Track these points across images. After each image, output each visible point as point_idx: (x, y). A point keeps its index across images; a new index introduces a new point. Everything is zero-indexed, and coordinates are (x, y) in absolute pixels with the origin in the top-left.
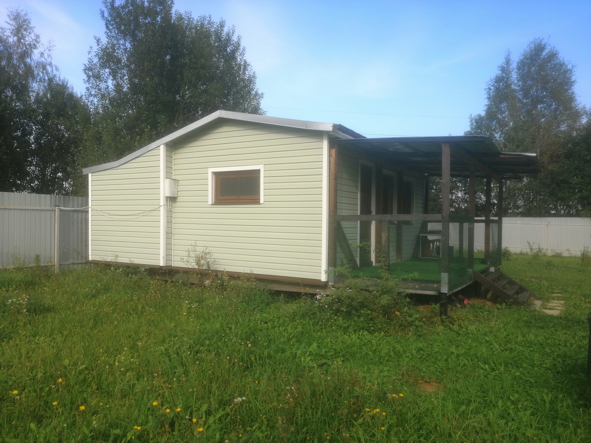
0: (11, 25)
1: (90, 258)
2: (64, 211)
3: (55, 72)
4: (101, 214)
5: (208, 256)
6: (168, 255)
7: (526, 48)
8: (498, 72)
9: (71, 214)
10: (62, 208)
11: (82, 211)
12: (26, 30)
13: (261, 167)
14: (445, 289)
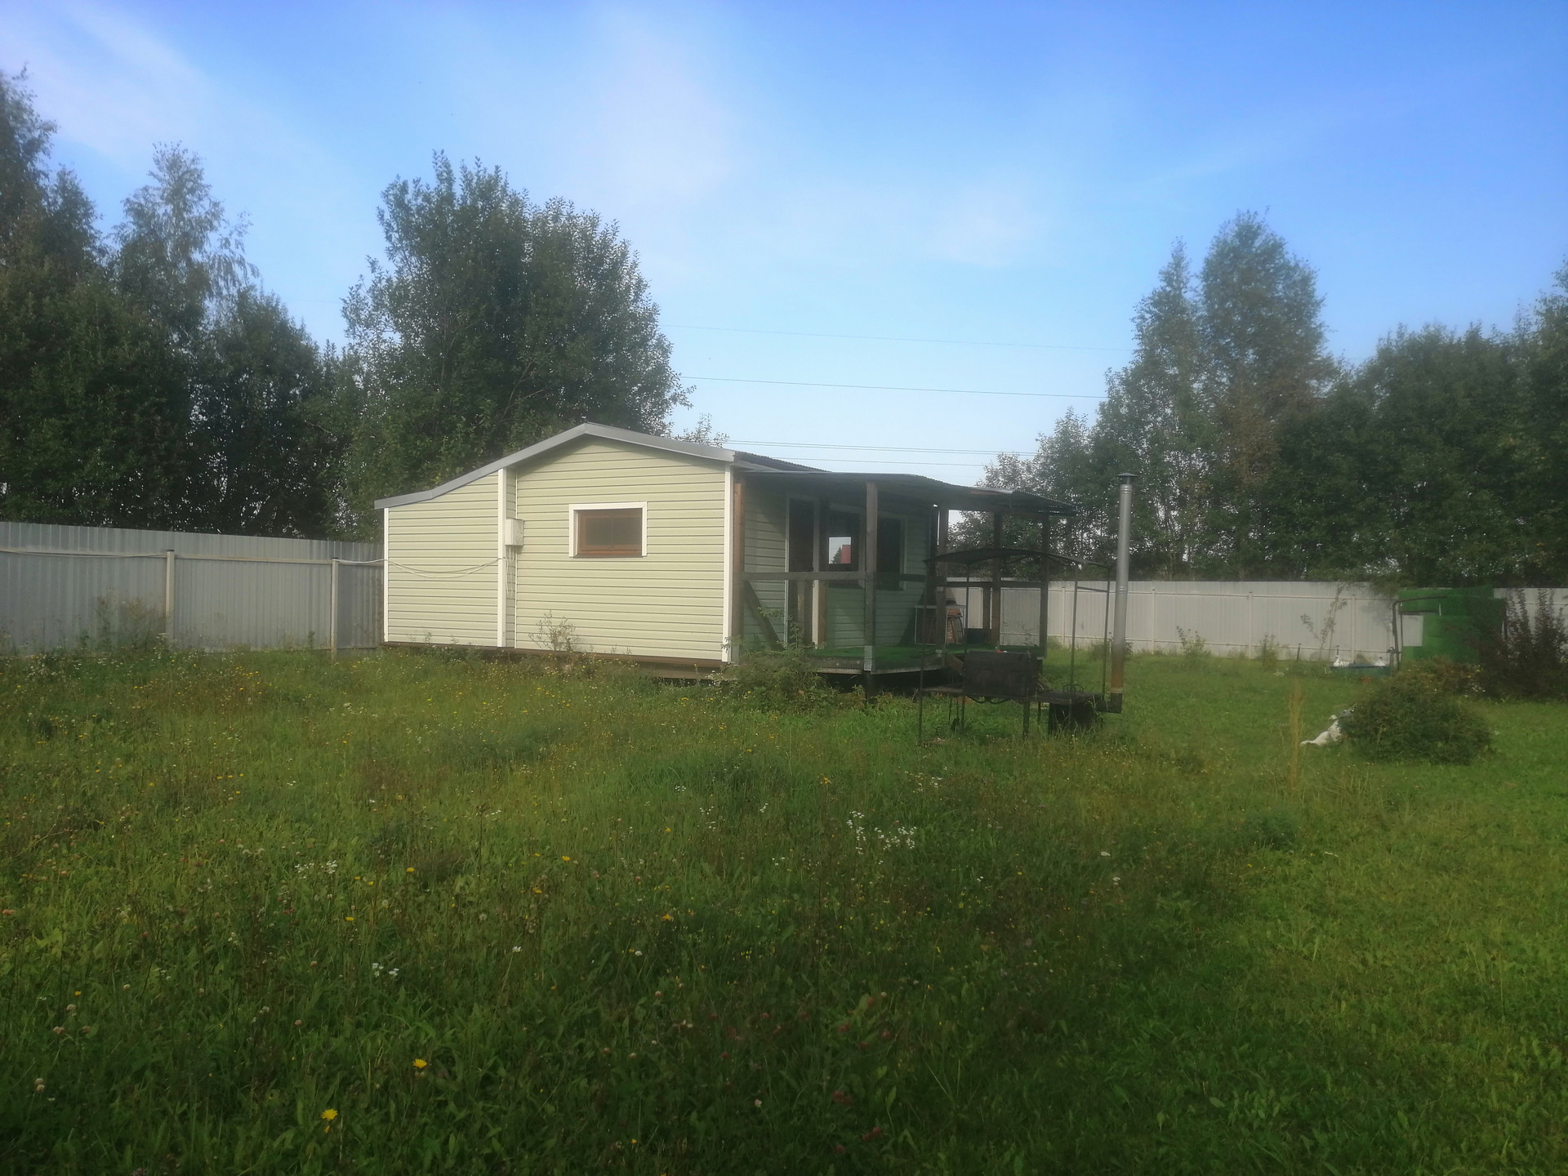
0: (160, 180)
1: (386, 639)
2: (344, 565)
3: (252, 280)
4: (404, 570)
5: (568, 631)
6: (509, 632)
7: (1218, 234)
8: (1158, 284)
9: (354, 570)
10: (341, 561)
11: (374, 567)
12: (192, 191)
13: (643, 505)
14: (868, 667)
